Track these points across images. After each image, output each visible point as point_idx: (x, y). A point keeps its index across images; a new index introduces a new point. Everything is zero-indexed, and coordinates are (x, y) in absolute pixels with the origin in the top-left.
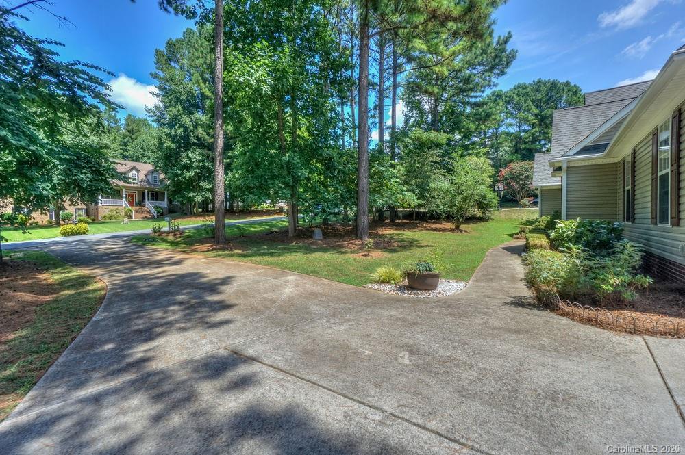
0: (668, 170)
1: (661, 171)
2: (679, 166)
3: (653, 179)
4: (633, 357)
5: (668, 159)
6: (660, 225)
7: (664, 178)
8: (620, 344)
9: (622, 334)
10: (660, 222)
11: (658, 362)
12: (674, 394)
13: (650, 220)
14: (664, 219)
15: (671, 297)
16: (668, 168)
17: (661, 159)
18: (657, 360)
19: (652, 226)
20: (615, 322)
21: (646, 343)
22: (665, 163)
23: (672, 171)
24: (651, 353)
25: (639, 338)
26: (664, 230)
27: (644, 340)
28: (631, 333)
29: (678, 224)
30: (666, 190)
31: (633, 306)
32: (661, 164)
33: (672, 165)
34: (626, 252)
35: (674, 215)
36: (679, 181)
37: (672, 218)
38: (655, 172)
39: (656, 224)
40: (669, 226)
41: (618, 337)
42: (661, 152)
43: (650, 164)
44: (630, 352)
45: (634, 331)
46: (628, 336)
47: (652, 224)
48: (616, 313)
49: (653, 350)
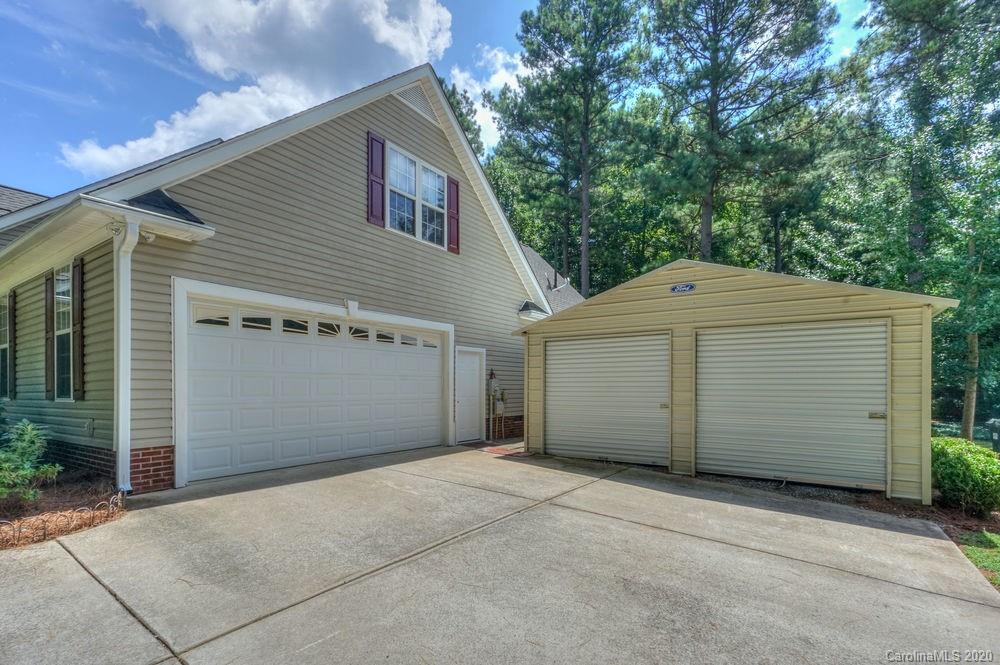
0: (69, 330)
1: (59, 329)
2: (83, 328)
3: (47, 339)
4: (49, 565)
5: (69, 313)
6: (57, 400)
7: (63, 339)
8: (29, 557)
9: (28, 547)
10: (58, 397)
11: (80, 558)
12: (100, 578)
13: (44, 394)
14: (64, 391)
15: (79, 487)
16: (69, 327)
17: (58, 313)
18: (78, 556)
19: (46, 402)
20: (17, 535)
21: (61, 545)
22: (64, 319)
23: (74, 333)
24: (69, 552)
25: (52, 543)
26: (65, 406)
27: (59, 542)
28: (39, 541)
29: (82, 398)
30: (66, 354)
31: (37, 509)
32: (58, 318)
33: (74, 325)
34: (27, 438)
35: (77, 387)
36: (83, 346)
37: (75, 391)
38: (49, 329)
39: (53, 399)
40: (71, 400)
41: (24, 552)
42: (58, 303)
43: (43, 318)
44: (45, 561)
45: (45, 536)
46: (38, 546)
47: (47, 398)
48: (16, 524)
49: (71, 549)
